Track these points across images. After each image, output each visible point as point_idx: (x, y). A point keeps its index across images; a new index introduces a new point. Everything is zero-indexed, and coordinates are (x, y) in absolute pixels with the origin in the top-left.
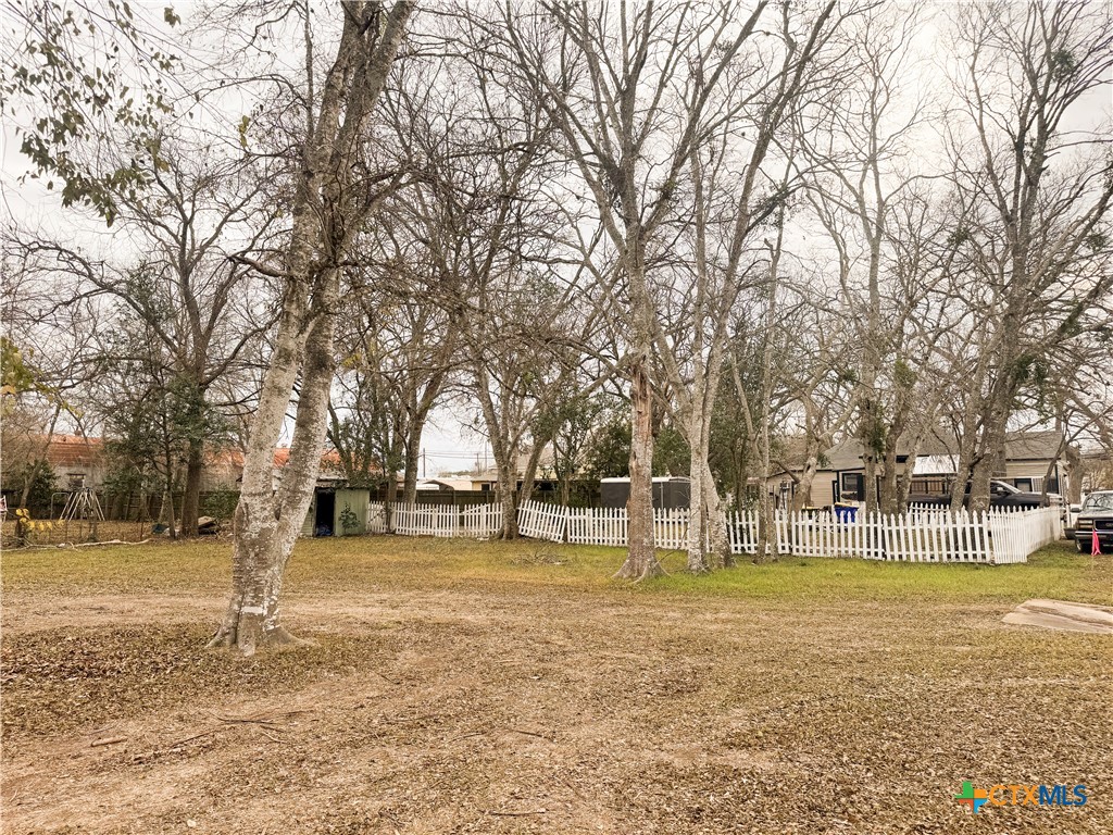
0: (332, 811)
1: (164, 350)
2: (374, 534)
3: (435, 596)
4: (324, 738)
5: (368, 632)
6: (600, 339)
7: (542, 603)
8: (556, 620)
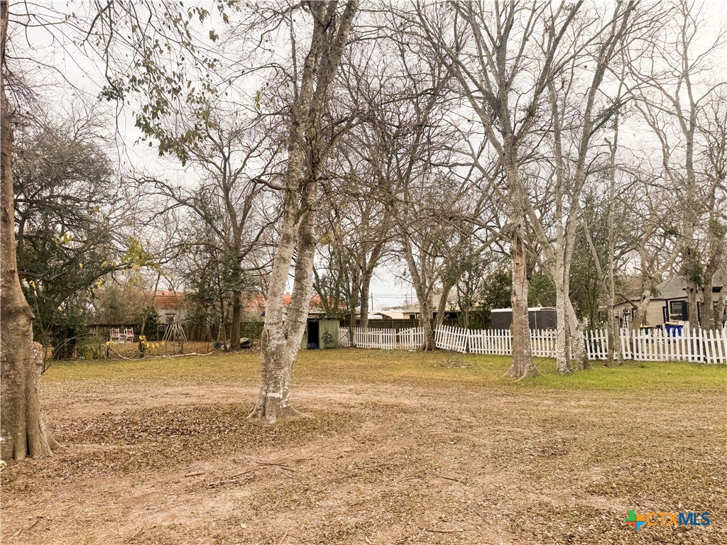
0: (326, 523)
1: (217, 238)
2: (343, 347)
3: (383, 387)
4: (319, 476)
5: (343, 409)
6: (486, 216)
7: (454, 394)
8: (464, 405)
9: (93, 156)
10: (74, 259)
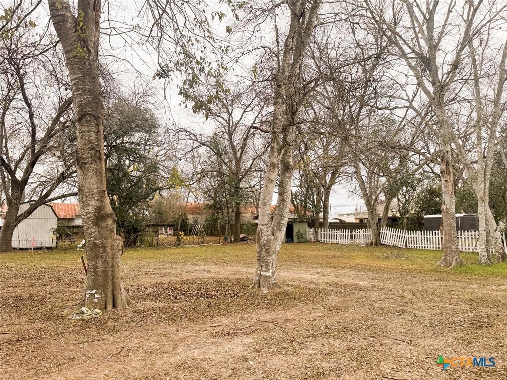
0: (308, 365)
1: (224, 167)
2: (311, 242)
3: (343, 272)
4: (300, 332)
5: (314, 286)
7: (397, 278)
8: (406, 286)
9: (147, 116)
10: (137, 182)
